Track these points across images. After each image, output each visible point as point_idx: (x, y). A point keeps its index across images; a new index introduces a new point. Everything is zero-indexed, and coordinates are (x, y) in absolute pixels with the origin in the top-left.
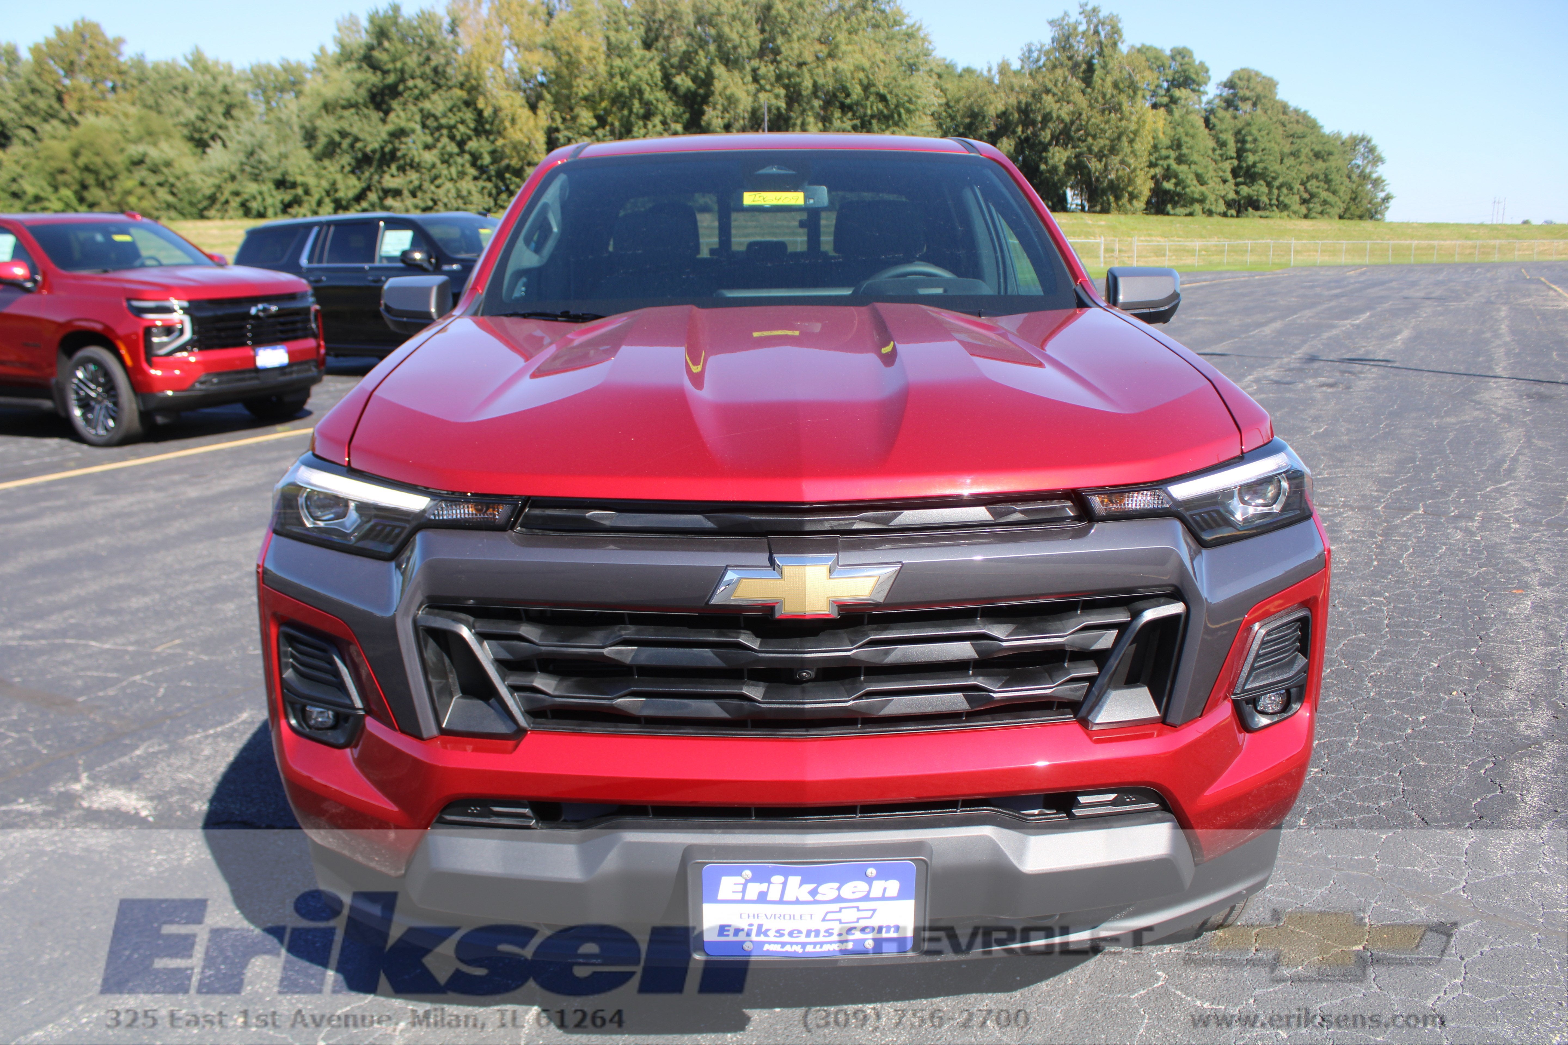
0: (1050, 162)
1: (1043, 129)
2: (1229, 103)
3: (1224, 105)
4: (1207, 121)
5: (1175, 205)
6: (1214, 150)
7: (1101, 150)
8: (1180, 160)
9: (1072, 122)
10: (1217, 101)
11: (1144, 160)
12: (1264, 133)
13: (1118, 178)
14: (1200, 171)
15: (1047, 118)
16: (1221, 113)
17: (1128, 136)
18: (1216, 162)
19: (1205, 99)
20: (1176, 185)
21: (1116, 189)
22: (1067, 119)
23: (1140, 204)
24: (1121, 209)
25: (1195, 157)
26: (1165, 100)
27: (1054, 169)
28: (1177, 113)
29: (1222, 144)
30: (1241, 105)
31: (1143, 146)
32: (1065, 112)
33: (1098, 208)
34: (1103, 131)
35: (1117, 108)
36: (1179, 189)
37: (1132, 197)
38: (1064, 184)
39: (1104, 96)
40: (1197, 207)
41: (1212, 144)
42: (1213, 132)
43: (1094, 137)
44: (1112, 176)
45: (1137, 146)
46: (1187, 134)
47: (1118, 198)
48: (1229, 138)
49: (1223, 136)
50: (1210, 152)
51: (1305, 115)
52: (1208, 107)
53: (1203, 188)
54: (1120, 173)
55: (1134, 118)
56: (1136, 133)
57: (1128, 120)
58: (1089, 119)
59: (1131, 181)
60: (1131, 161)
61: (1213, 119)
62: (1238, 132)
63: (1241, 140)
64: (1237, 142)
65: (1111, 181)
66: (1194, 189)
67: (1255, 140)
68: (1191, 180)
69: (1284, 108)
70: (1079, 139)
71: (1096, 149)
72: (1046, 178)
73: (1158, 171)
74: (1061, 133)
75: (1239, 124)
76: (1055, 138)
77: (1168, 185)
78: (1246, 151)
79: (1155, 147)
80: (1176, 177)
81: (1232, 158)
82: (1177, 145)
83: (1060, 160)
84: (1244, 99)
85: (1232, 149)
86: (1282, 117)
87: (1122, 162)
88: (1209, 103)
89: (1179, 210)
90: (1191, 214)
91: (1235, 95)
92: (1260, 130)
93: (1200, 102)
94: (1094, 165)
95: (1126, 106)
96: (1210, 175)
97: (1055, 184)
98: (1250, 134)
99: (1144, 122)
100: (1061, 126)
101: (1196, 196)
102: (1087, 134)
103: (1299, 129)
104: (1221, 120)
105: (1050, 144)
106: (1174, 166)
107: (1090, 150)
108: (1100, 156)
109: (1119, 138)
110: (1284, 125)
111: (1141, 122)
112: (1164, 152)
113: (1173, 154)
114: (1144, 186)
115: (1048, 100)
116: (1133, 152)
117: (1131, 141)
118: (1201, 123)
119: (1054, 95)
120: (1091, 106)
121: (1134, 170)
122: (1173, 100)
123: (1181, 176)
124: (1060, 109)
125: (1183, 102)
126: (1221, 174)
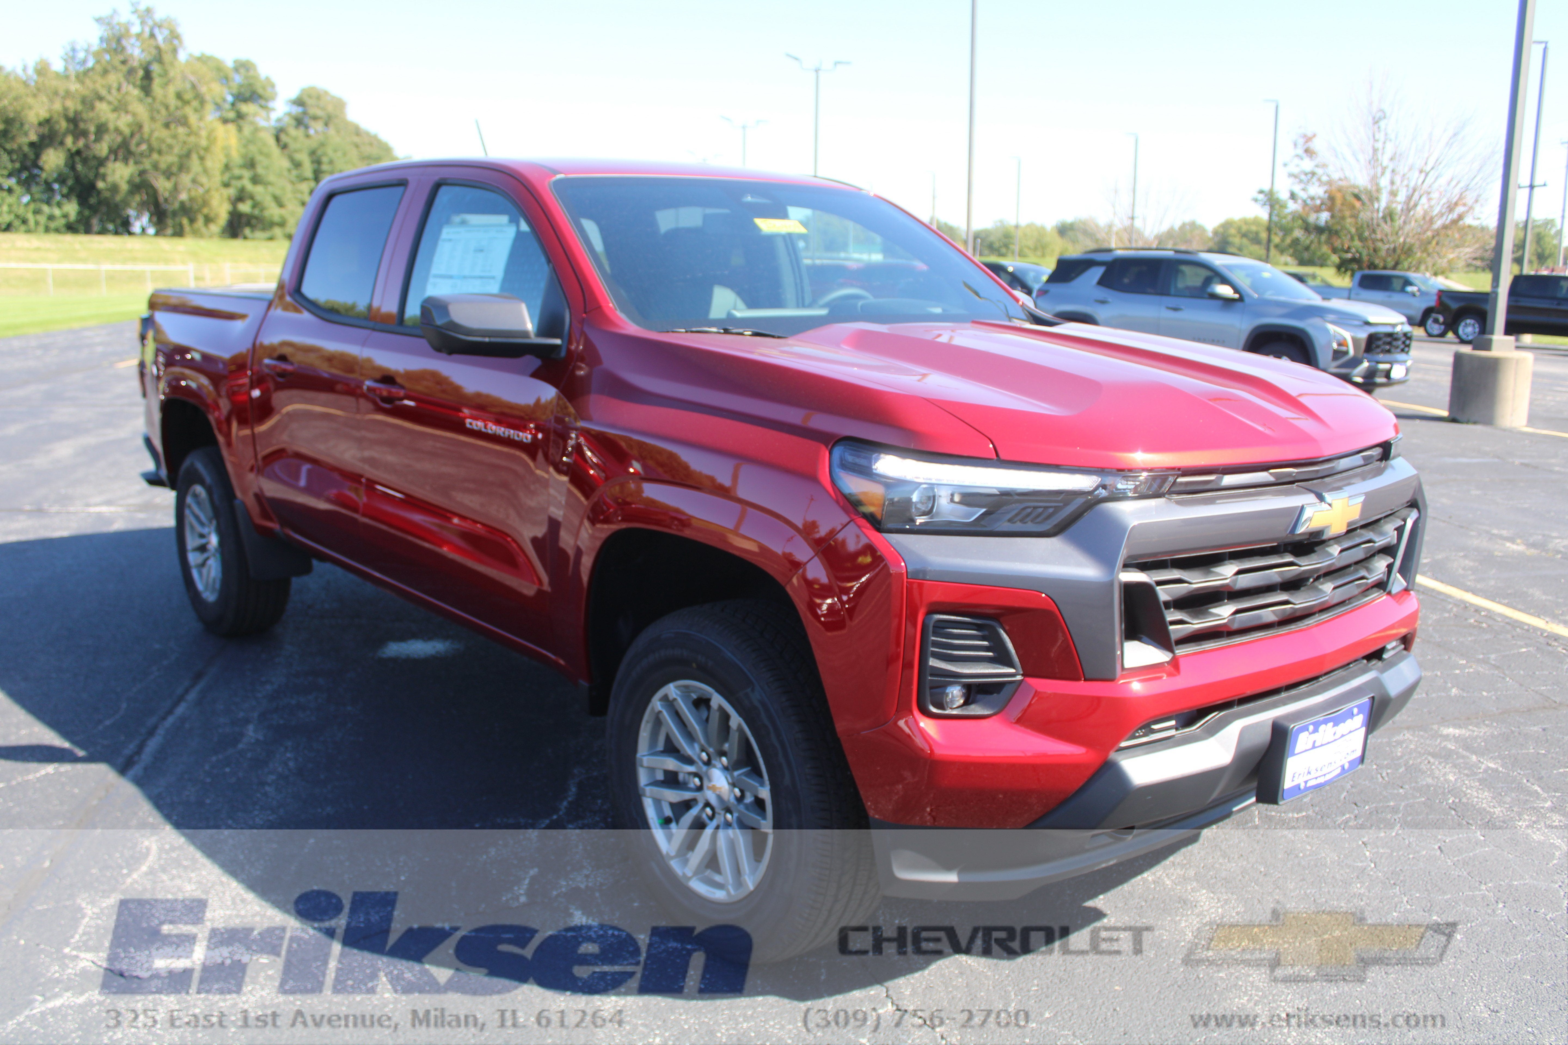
0: (110, 179)
1: (98, 139)
2: (299, 122)
3: (293, 123)
4: (278, 139)
5: (253, 228)
6: (289, 171)
7: (169, 167)
8: (255, 180)
9: (132, 135)
10: (287, 120)
11: (217, 179)
12: (339, 154)
13: (191, 199)
14: (278, 192)
15: (101, 129)
16: (293, 132)
17: (198, 153)
18: (293, 183)
19: (274, 116)
20: (254, 206)
21: (188, 211)
22: (127, 131)
23: (215, 228)
24: (197, 234)
25: (272, 178)
26: (232, 115)
27: (114, 188)
28: (247, 130)
29: (297, 165)
30: (312, 124)
31: (215, 163)
32: (123, 122)
33: (169, 231)
34: (170, 147)
35: (184, 122)
36: (256, 212)
37: (208, 220)
38: (126, 203)
39: (167, 107)
40: (277, 231)
41: (286, 164)
42: (286, 152)
43: (160, 152)
44: (183, 196)
45: (209, 163)
46: (261, 153)
47: (192, 221)
48: (304, 158)
49: (298, 157)
50: (286, 173)
51: (375, 137)
52: (278, 125)
53: (282, 212)
54: (193, 194)
55: (204, 133)
56: (207, 149)
57: (197, 134)
58: (152, 132)
59: (205, 203)
60: (204, 180)
61: (283, 138)
62: (313, 153)
63: (317, 162)
64: (313, 162)
65: (182, 204)
66: (273, 212)
67: (331, 162)
68: (269, 202)
69: (357, 131)
70: (142, 154)
71: (163, 166)
72: (106, 198)
73: (232, 192)
74: (119, 147)
75: (313, 143)
76: (114, 152)
77: (245, 208)
78: (323, 172)
79: (227, 167)
80: (252, 197)
81: (306, 179)
82: (251, 164)
83: (122, 178)
84: (315, 118)
85: (308, 170)
86: (356, 139)
87: (194, 181)
88: (279, 120)
89: (259, 234)
90: (271, 239)
91: (305, 113)
92: (335, 151)
93: (268, 119)
94: (162, 185)
95: (193, 119)
96: (288, 197)
97: (117, 206)
98: (325, 154)
99: (215, 139)
100: (119, 139)
101: (276, 219)
102: (151, 149)
103: (375, 151)
104: (295, 139)
105: (107, 158)
106: (249, 187)
107: (156, 166)
108: (168, 174)
109: (188, 155)
110: (357, 146)
111: (212, 140)
112: (237, 172)
113: (247, 174)
114: (222, 210)
115: (103, 108)
116: (206, 171)
117: (202, 159)
118: (272, 142)
119: (109, 103)
120: (153, 119)
121: (208, 191)
122: (240, 116)
123: (258, 198)
124: (118, 118)
125: (250, 118)
126: (299, 196)
